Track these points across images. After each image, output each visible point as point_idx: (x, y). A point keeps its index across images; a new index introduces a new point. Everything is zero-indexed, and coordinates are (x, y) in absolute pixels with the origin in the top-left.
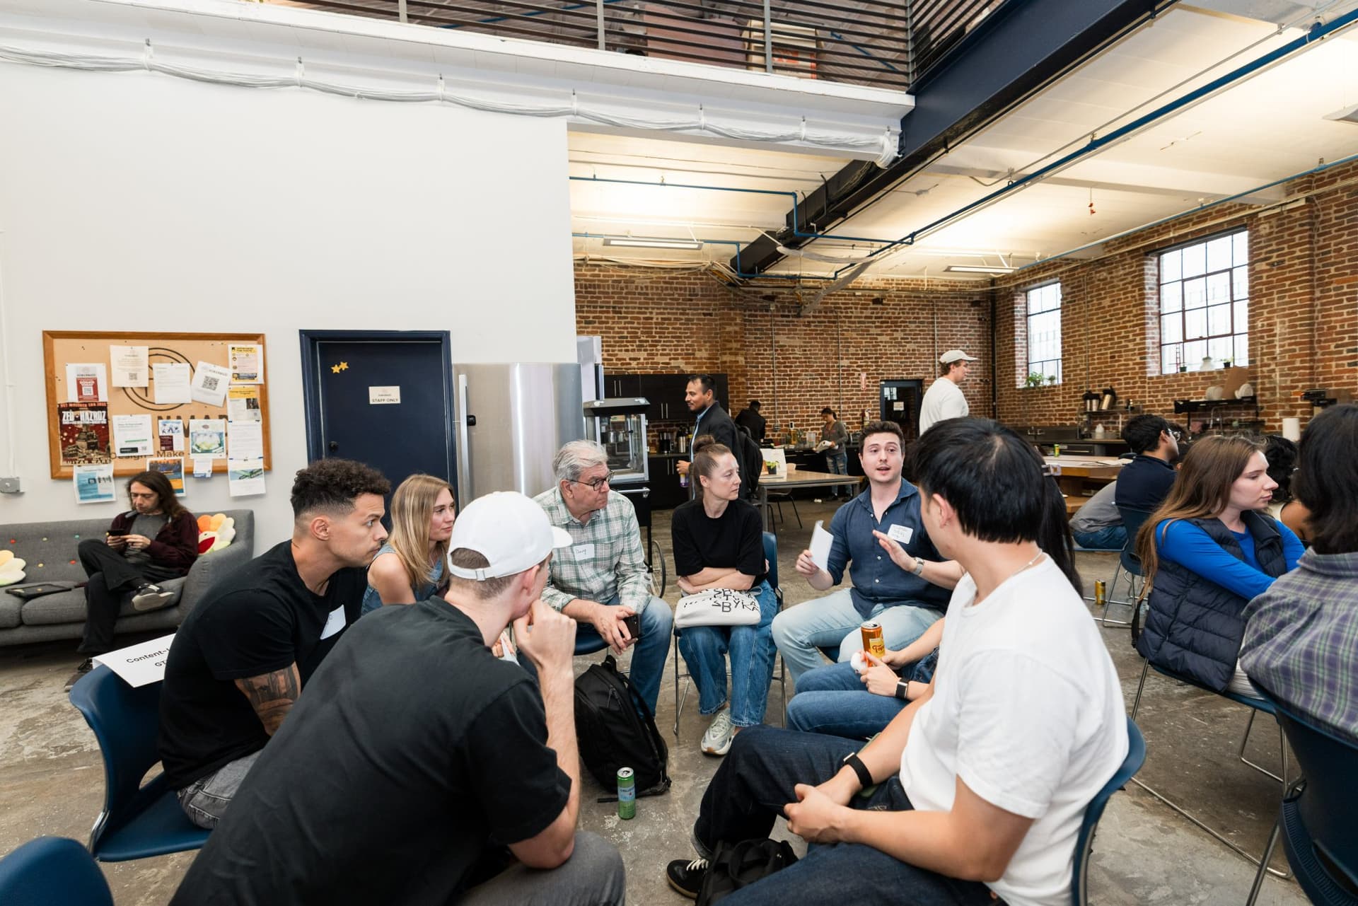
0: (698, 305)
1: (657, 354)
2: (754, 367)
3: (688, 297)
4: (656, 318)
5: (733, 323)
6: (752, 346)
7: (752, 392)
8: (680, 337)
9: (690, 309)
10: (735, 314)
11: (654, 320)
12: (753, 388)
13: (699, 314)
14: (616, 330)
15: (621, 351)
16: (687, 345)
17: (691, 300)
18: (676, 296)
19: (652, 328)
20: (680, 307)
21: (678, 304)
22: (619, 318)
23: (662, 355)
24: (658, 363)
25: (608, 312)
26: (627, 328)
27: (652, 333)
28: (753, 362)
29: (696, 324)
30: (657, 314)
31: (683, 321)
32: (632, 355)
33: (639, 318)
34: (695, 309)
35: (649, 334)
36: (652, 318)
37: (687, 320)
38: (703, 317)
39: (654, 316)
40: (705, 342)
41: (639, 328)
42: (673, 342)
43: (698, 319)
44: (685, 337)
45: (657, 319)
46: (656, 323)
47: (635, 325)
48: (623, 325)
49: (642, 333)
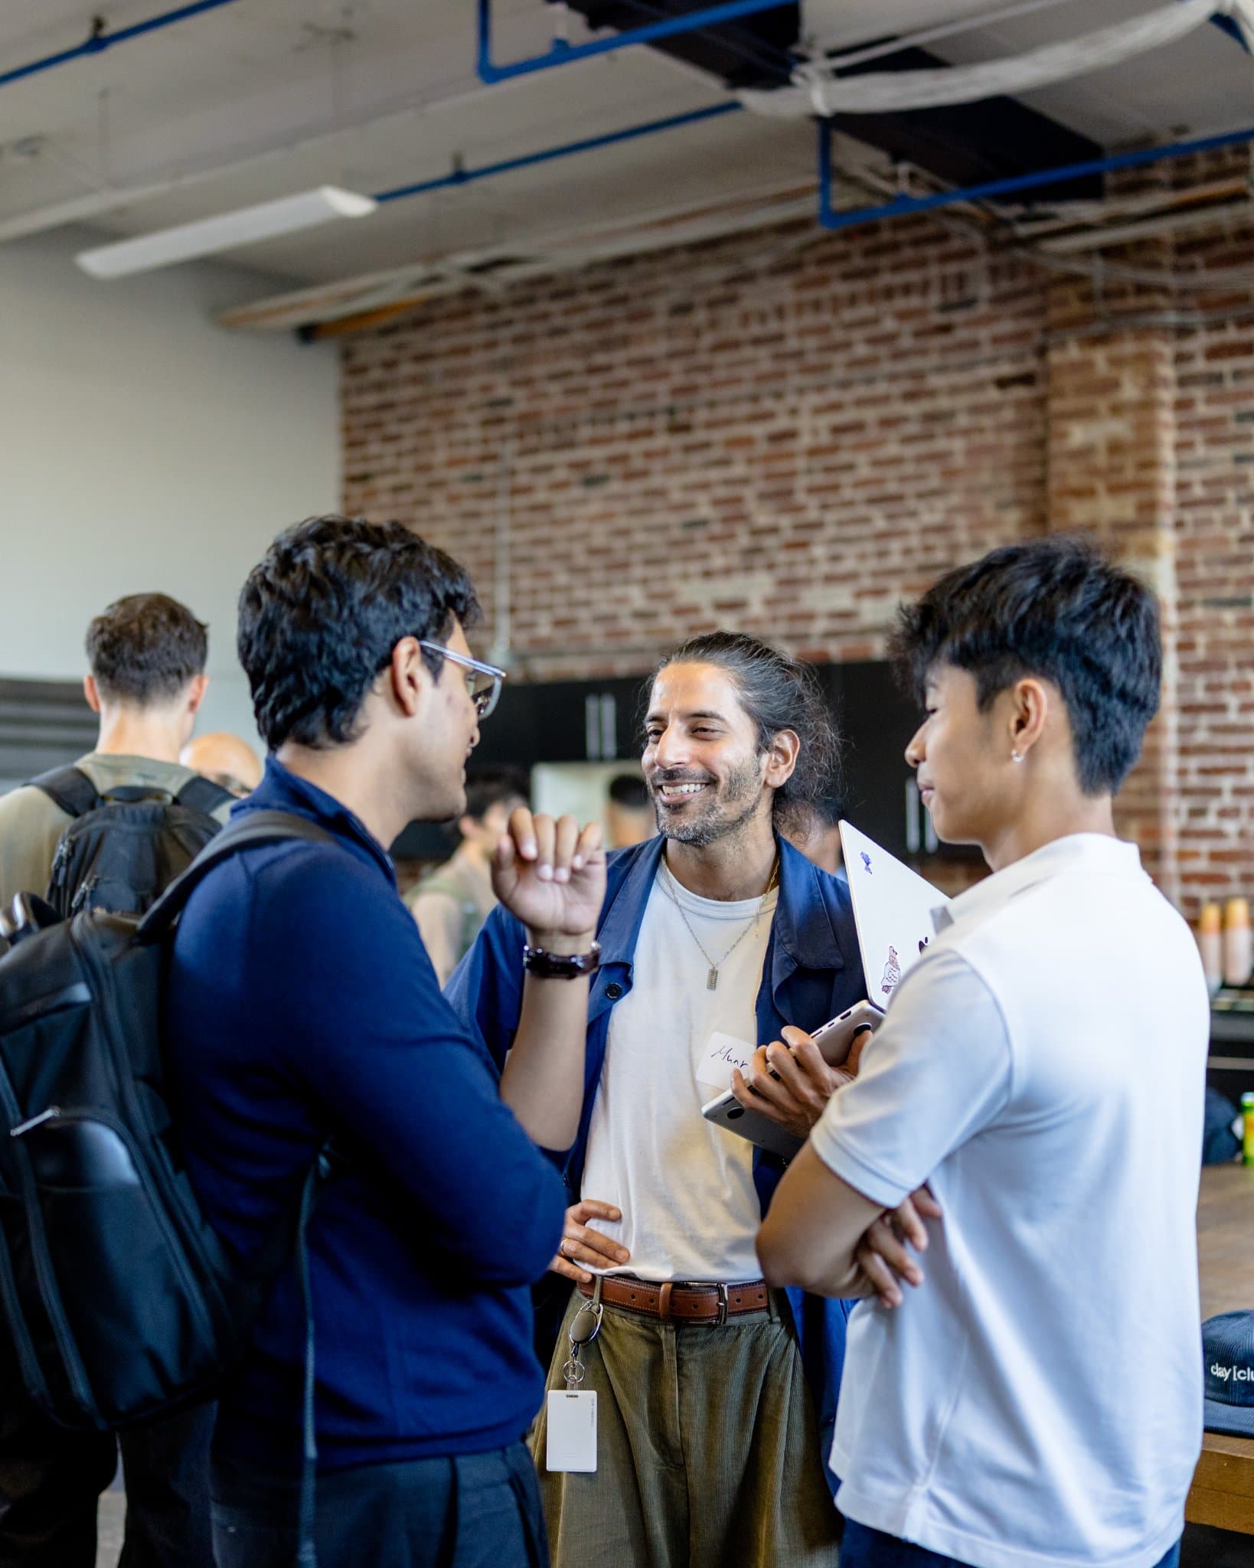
0: (974, 344)
1: (807, 581)
2: (1231, 603)
3: (937, 319)
4: (812, 429)
5: (1102, 404)
6: (1219, 501)
7: (1215, 729)
8: (898, 498)
9: (942, 369)
10: (1116, 362)
11: (805, 441)
12: (1221, 708)
13: (979, 386)
14: (677, 496)
15: (685, 577)
16: (926, 530)
17: (946, 329)
18: (889, 325)
19: (792, 474)
20: (901, 366)
21: (898, 356)
22: (688, 449)
23: (830, 579)
24: (809, 617)
25: (649, 433)
26: (705, 486)
27: (789, 493)
28: (1222, 582)
29: (966, 432)
30: (818, 411)
31: (912, 428)
32: (726, 589)
33: (747, 442)
34: (962, 368)
35: (781, 497)
36: (790, 435)
37: (931, 418)
38: (993, 394)
39: (804, 422)
40: (1002, 506)
41: (744, 481)
42: (865, 520)
43: (976, 410)
44: (921, 496)
45: (815, 432)
46: (814, 452)
47: (738, 470)
48: (694, 476)
49: (763, 497)
